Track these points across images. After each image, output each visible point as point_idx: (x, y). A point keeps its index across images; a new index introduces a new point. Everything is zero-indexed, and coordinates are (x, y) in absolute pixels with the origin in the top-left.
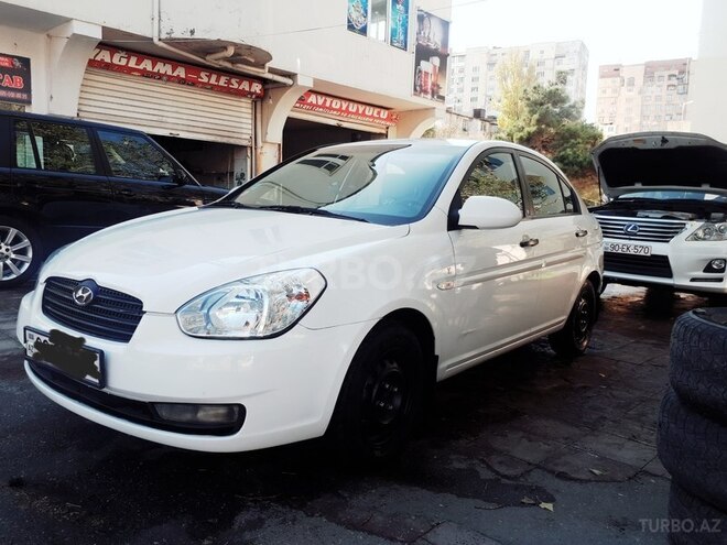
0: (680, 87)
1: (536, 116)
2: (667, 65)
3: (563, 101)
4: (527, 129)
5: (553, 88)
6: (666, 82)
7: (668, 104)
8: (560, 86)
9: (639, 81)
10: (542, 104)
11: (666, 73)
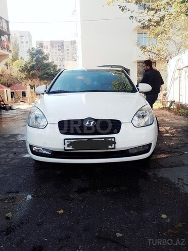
0: (62, 50)
1: (35, 59)
2: (57, 42)
3: (43, 53)
4: (32, 63)
5: (39, 49)
6: (58, 48)
7: (59, 55)
8: (41, 48)
9: (49, 47)
10: (36, 55)
11: (57, 45)
